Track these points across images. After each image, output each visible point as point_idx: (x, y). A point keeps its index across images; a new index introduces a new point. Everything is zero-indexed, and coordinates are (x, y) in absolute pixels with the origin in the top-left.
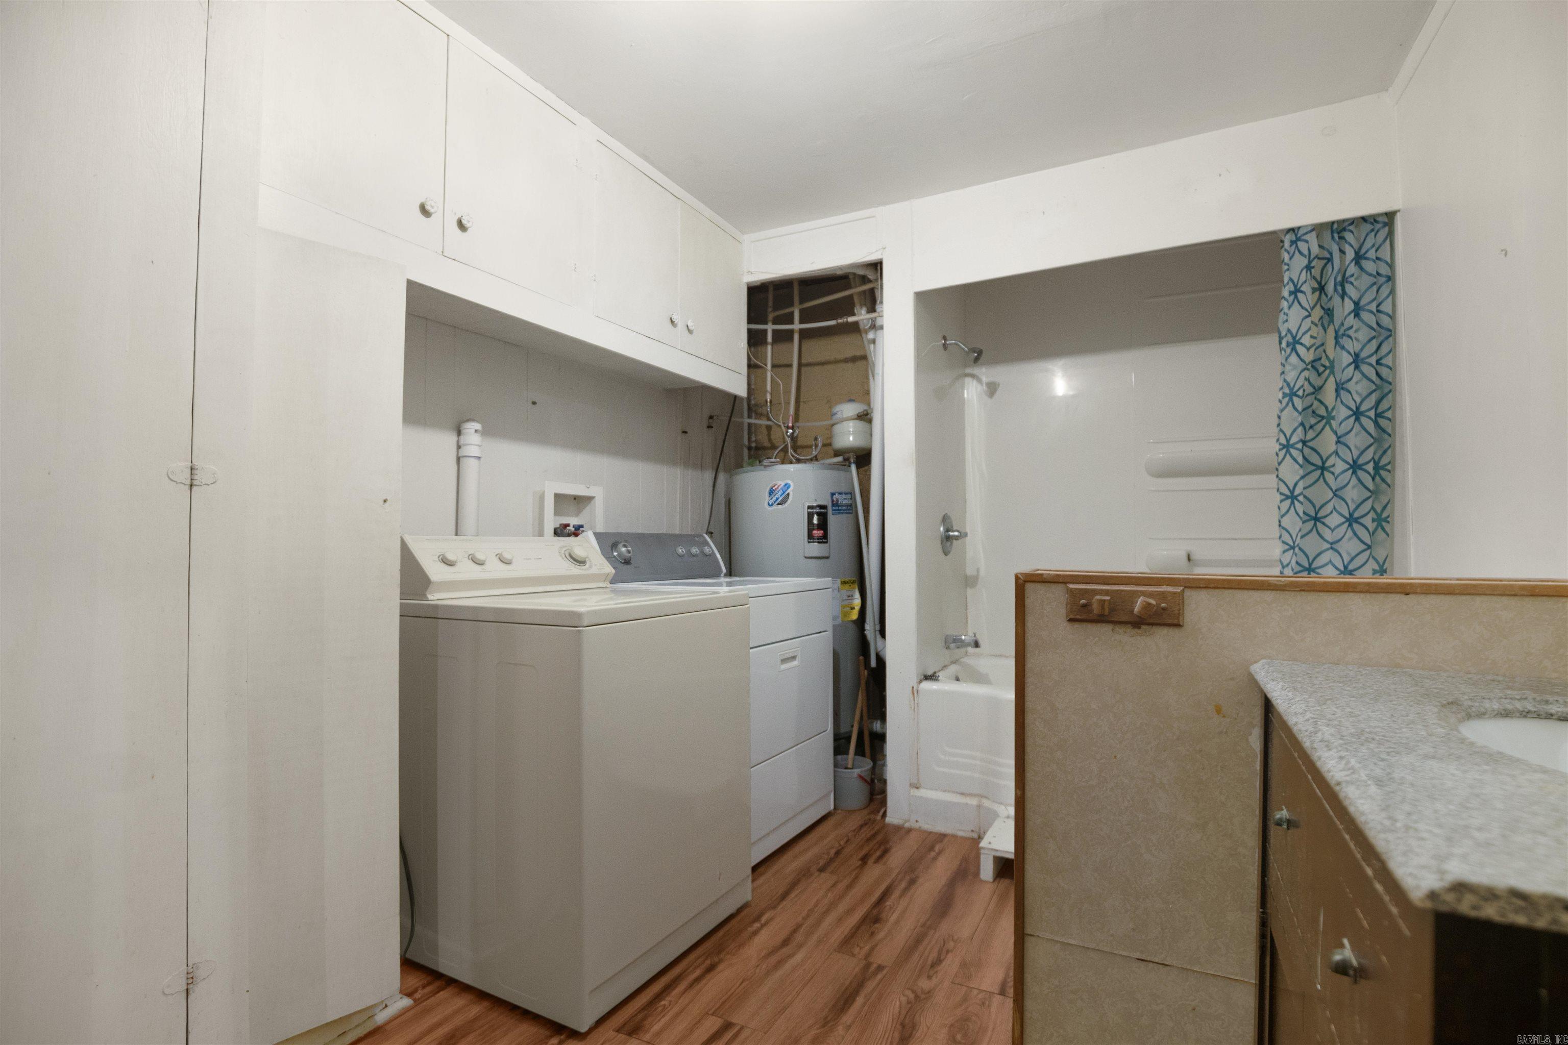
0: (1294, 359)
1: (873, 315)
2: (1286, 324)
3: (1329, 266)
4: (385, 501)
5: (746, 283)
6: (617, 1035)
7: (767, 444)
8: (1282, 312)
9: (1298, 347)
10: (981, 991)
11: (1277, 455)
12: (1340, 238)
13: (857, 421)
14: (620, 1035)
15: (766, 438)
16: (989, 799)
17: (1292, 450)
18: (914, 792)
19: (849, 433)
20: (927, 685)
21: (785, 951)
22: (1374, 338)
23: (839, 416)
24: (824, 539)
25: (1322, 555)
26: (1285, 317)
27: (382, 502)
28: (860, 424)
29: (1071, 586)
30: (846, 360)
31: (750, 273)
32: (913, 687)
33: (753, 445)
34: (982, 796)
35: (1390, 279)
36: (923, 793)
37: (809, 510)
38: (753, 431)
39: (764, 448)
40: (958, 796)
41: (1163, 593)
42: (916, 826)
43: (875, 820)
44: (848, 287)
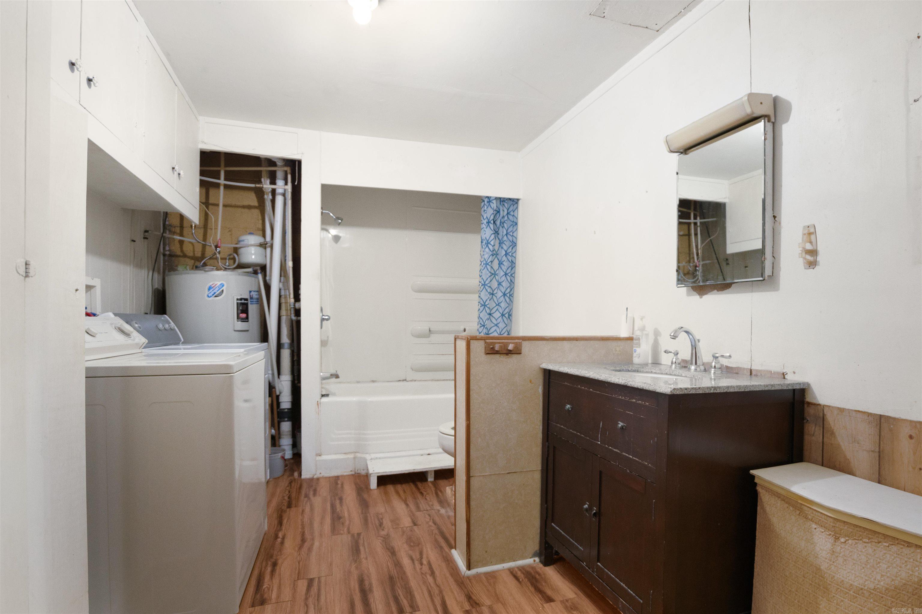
0: (487, 250)
1: (273, 187)
2: (485, 235)
3: (498, 214)
4: (77, 290)
5: (200, 148)
6: (255, 609)
7: (179, 253)
8: (483, 230)
9: (489, 245)
10: (407, 527)
11: (480, 288)
12: (503, 204)
13: (259, 248)
14: (256, 608)
15: (179, 249)
16: (360, 453)
17: (486, 287)
18: (318, 458)
19: (252, 254)
20: (324, 399)
21: (306, 545)
22: (511, 246)
23: (246, 242)
24: (246, 319)
25: (492, 329)
26: (485, 232)
27: (75, 291)
28: (260, 250)
29: (487, 341)
30: (244, 207)
31: (204, 143)
32: (318, 401)
33: (167, 253)
34: (356, 452)
35: (516, 224)
36: (324, 457)
37: (238, 301)
38: (167, 243)
39: (177, 256)
40: (343, 455)
41: (516, 342)
42: (321, 476)
43: (295, 479)
44: (260, 165)
